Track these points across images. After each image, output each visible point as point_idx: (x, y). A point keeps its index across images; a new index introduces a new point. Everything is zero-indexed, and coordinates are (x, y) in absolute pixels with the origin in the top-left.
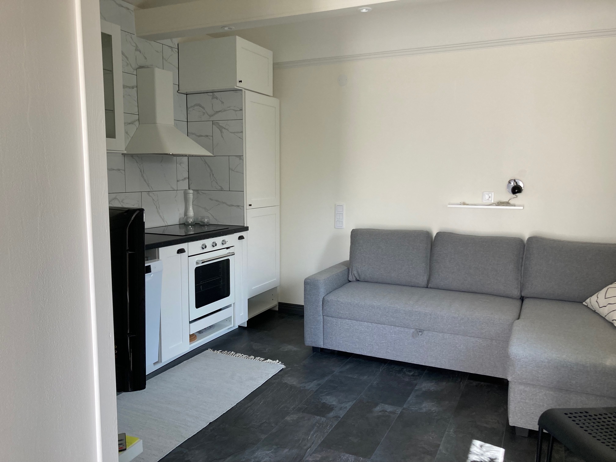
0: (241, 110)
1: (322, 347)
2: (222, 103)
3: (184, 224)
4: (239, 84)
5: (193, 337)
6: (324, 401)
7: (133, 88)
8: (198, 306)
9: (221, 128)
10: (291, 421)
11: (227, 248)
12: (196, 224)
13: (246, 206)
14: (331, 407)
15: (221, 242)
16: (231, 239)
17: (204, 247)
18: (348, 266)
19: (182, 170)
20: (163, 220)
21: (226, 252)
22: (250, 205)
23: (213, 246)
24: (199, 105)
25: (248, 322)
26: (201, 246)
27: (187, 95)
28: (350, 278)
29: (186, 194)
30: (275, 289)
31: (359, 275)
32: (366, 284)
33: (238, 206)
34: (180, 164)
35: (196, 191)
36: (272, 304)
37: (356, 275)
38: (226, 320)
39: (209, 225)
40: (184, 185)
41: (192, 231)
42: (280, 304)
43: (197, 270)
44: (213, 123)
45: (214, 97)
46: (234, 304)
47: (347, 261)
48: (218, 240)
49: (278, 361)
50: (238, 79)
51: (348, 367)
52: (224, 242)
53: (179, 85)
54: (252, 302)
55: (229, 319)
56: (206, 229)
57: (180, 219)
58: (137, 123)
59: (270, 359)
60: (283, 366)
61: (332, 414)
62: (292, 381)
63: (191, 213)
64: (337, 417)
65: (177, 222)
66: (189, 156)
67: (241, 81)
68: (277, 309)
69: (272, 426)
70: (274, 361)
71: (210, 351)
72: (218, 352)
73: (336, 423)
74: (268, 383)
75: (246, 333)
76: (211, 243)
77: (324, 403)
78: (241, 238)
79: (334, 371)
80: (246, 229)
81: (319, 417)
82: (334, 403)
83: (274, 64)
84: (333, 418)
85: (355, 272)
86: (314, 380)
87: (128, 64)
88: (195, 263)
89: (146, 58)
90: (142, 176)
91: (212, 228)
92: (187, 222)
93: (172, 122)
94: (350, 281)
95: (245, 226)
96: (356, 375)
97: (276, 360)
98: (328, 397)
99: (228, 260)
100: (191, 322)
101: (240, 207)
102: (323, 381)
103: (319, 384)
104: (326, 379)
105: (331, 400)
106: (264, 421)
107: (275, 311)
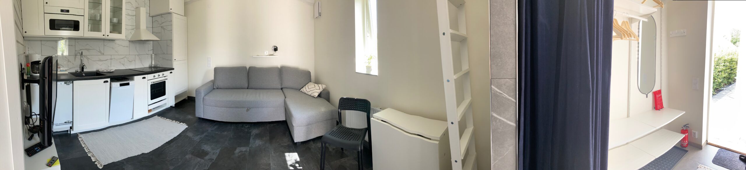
0: (171, 21)
1: (203, 117)
2: (165, 19)
3: (151, 67)
4: (170, 10)
5: (150, 111)
6: (203, 148)
7: (134, 16)
8: (152, 99)
9: (164, 29)
10: (188, 159)
11: (165, 77)
12: (155, 67)
13: (173, 60)
14: (207, 152)
15: (162, 74)
16: (167, 73)
17: (154, 76)
18: (213, 82)
19: (150, 46)
20: (143, 65)
21: (164, 78)
22: (175, 60)
23: (158, 76)
24: (157, 21)
25: (175, 105)
26: (153, 76)
27: (152, 17)
28: (214, 88)
29: (152, 56)
30: (186, 91)
31: (218, 86)
32: (221, 90)
33: (170, 60)
34: (150, 44)
35: (155, 54)
36: (185, 97)
37: (217, 86)
38: (164, 104)
39: (159, 67)
40: (151, 52)
41: (153, 70)
42: (189, 97)
43: (151, 85)
44: (162, 27)
45: (162, 17)
46: (168, 98)
47: (213, 80)
48: (161, 74)
49: (185, 124)
50: (170, 8)
51: (215, 127)
52: (163, 75)
53: (150, 14)
54: (176, 97)
55: (166, 104)
56: (158, 69)
57: (149, 65)
58: (135, 29)
59: (182, 123)
60: (187, 127)
61: (207, 157)
62: (190, 134)
63: (153, 63)
64: (211, 159)
65: (148, 66)
66: (153, 41)
67: (171, 9)
68: (187, 99)
69: (179, 161)
70: (184, 124)
71: (156, 117)
72: (160, 117)
73: (210, 164)
74: (179, 135)
75: (174, 109)
76: (158, 75)
77: (203, 149)
78: (171, 73)
79: (208, 130)
80: (173, 69)
81: (200, 159)
82: (209, 150)
83: (185, 3)
84: (209, 160)
85: (216, 85)
86: (199, 135)
87: (132, 7)
88: (151, 83)
89: (139, 4)
90: (136, 49)
91: (160, 69)
92: (152, 66)
93: (145, 28)
94: (214, 89)
95: (173, 68)
96: (220, 132)
97: (184, 123)
98: (205, 146)
99: (165, 82)
100: (148, 105)
101: (171, 60)
102: (203, 136)
103: (201, 138)
104: (205, 134)
105: (207, 148)
106: (174, 157)
107: (186, 100)
